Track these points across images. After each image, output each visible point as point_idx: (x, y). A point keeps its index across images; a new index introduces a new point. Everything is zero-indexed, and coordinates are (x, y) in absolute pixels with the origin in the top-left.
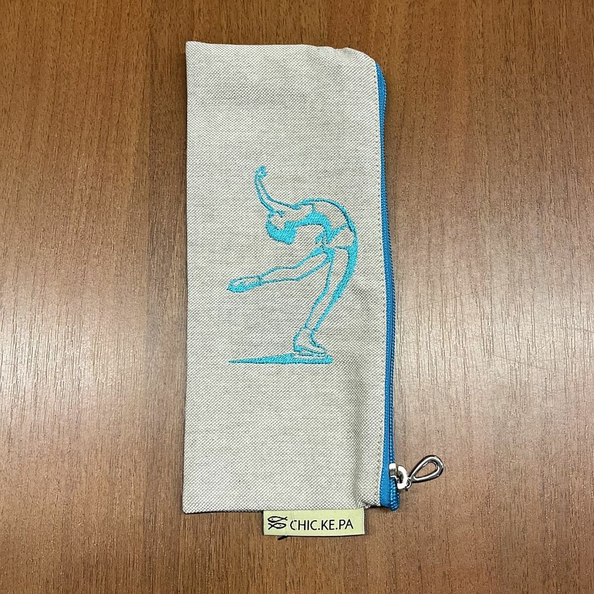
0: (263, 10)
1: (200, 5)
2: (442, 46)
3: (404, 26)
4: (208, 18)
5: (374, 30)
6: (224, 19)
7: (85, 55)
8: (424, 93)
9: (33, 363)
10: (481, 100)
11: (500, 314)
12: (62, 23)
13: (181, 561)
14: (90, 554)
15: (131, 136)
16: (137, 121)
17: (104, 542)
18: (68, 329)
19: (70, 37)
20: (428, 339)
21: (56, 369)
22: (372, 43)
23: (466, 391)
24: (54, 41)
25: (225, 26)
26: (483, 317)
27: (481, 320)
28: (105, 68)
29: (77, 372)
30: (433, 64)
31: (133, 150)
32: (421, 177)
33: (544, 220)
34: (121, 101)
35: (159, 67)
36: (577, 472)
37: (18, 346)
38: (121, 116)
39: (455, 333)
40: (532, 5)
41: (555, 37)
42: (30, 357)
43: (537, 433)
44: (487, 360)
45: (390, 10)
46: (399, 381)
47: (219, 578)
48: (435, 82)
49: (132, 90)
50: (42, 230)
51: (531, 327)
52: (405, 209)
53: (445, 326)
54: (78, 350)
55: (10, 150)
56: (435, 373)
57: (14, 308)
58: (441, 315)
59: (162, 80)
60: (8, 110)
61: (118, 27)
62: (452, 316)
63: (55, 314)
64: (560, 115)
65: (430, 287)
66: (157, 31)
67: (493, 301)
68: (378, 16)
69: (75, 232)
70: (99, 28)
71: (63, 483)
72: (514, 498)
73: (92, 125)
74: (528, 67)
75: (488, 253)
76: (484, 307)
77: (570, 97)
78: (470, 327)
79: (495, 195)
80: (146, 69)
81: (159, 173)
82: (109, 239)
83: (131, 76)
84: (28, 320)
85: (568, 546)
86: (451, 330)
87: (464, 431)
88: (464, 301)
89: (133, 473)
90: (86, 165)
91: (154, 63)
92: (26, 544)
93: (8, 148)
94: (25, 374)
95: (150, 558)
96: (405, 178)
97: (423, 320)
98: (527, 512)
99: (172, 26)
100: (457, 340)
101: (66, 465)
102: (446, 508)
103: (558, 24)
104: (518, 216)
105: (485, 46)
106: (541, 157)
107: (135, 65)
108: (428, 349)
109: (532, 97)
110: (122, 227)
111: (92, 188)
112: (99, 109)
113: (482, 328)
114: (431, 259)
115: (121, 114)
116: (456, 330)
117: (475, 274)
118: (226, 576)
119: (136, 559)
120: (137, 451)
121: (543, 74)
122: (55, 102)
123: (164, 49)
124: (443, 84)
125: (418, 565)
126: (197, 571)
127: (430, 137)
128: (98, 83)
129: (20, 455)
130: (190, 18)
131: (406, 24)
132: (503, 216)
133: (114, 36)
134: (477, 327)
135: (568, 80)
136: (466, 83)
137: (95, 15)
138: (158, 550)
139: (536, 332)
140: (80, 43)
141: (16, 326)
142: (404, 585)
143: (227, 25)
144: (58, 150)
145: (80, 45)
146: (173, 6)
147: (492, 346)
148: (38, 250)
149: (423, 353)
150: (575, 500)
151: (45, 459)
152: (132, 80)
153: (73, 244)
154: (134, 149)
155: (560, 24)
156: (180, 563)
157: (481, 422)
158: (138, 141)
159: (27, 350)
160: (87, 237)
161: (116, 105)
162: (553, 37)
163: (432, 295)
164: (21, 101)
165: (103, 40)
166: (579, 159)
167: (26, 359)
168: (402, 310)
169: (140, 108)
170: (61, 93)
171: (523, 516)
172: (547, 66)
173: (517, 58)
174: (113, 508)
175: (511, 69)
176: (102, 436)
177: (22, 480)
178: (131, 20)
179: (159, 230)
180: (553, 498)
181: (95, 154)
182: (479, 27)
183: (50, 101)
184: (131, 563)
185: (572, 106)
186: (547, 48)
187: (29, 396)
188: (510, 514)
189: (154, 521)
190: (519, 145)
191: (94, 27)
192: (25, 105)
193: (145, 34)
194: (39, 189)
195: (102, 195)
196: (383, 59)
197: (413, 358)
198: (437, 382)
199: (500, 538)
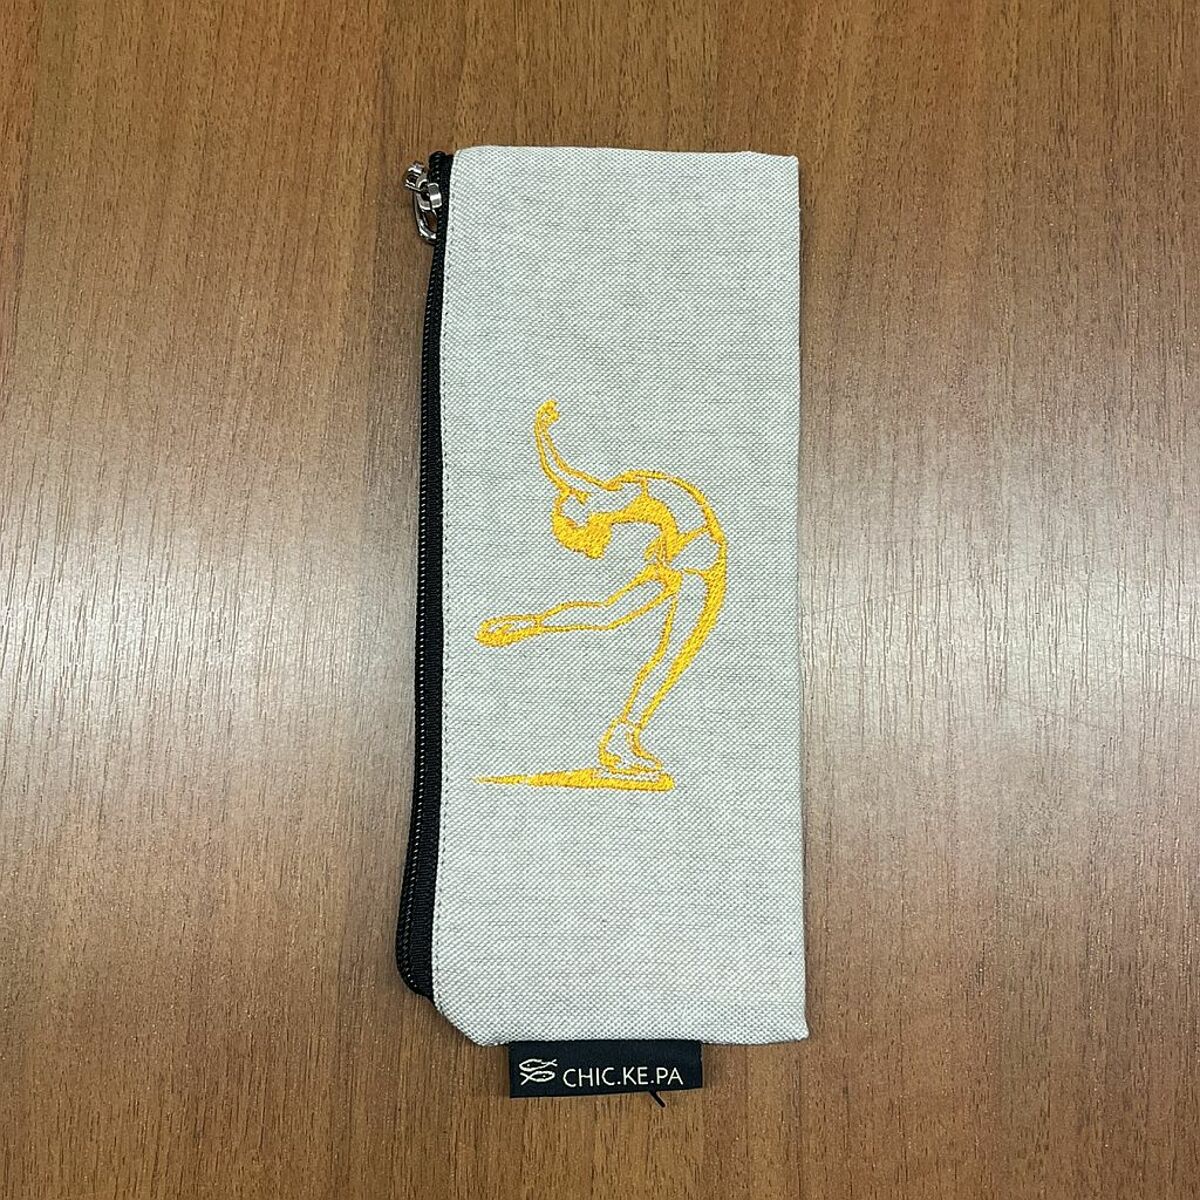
0: (597, 24)
1: (477, 11)
2: (937, 101)
3: (866, 59)
4: (492, 38)
5: (806, 66)
6: (521, 39)
7: (259, 103)
8: (897, 191)
9: (146, 679)
10: (1006, 208)
11: (1023, 619)
12: (218, 41)
13: (405, 1054)
14: (239, 1033)
15: (340, 259)
16: (351, 232)
17: (265, 1012)
18: (213, 619)
19: (233, 68)
20: (882, 663)
21: (188, 692)
22: (803, 92)
23: (950, 763)
24: (204, 75)
25: (524, 52)
26: (989, 625)
27: (986, 630)
28: (296, 128)
29: (227, 697)
30: (918, 134)
31: (342, 285)
32: (883, 352)
33: (1117, 443)
34: (323, 193)
35: (397, 129)
36: (1153, 926)
37: (120, 646)
38: (322, 220)
39: (934, 652)
40: (1115, 24)
41: (1157, 86)
42: (142, 667)
43: (1082, 850)
44: (993, 706)
45: (839, 28)
46: (824, 741)
47: (473, 1090)
48: (918, 171)
49: (344, 172)
50: (171, 431)
51: (1081, 647)
52: (851, 412)
53: (916, 640)
54: (230, 658)
55: (117, 280)
56: (893, 727)
57: (116, 575)
58: (910, 619)
59: (401, 153)
60: (114, 204)
61: (321, 52)
62: (929, 620)
63: (189, 589)
64: (1159, 239)
65: (890, 564)
66: (396, 59)
67: (1010, 595)
68: (816, 38)
69: (231, 437)
70: (287, 51)
71: (194, 902)
72: (1031, 968)
73: (269, 237)
74: (1101, 144)
75: (1005, 502)
76: (993, 606)
77: (1181, 205)
78: (964, 643)
79: (1025, 391)
80: (372, 132)
81: (390, 331)
82: (293, 453)
83: (343, 145)
84: (140, 598)
85: (1129, 1065)
86: (927, 648)
87: (941, 839)
88: (955, 592)
89: (323, 890)
90: (254, 312)
91: (387, 121)
92: (125, 1009)
93: (114, 276)
94: (132, 698)
95: (348, 1045)
96: (854, 353)
97: (874, 626)
98: (1054, 995)
99: (424, 51)
100: (938, 667)
101: (202, 869)
102: (901, 981)
103: (1166, 62)
104: (1067, 433)
105: (1020, 102)
106: (1117, 319)
107: (352, 122)
108: (882, 682)
109: (1105, 204)
110: (317, 430)
111: (264, 355)
112: (282, 205)
113: (986, 646)
114: (896, 510)
115: (323, 217)
116: (937, 647)
117: (977, 541)
118: (487, 1087)
119: (322, 1046)
120: (331, 850)
121: (1131, 160)
122: (202, 192)
123: (408, 95)
124: (935, 174)
125: (843, 1085)
126: (433, 1075)
127: (904, 277)
128: (283, 157)
129: (120, 847)
130: (458, 35)
131: (869, 56)
132: (1038, 433)
133: (314, 68)
134: (977, 644)
135: (1178, 172)
136: (978, 173)
137: (280, 24)
138: (362, 1032)
139: (1089, 656)
140: (251, 80)
141: (118, 609)
142: (814, 1121)
143: (528, 50)
144: (205, 282)
145: (250, 84)
146: (427, 13)
147: (1003, 680)
148: (161, 469)
149: (871, 689)
150: (1148, 978)
151: (164, 856)
152: (346, 151)
153: (227, 460)
154: (345, 283)
155: (1170, 61)
156: (402, 1059)
157: (975, 824)
158: (353, 269)
159: (138, 653)
160: (253, 447)
161: (315, 200)
162: (1155, 87)
163: (895, 578)
164: (139, 188)
165: (293, 75)
166: (1191, 327)
167: (135, 670)
168: (836, 606)
169: (357, 207)
170: (213, 175)
171: (1046, 1004)
172: (1139, 144)
173: (1082, 127)
174: (284, 951)
175: (1069, 149)
176: (269, 819)
177: (121, 892)
178: (348, 38)
179: (386, 438)
180: (1105, 972)
181: (273, 292)
182: (1011, 63)
183: (193, 190)
184: (313, 1054)
185: (1184, 223)
186: (1141, 108)
187: (137, 738)
188: (1022, 999)
189: (357, 978)
190: (1076, 296)
191: (278, 50)
192: (147, 195)
193: (374, 65)
194: (166, 355)
195: (282, 370)
196: (822, 122)
197: (852, 698)
198: (896, 745)
199: (1000, 1042)
